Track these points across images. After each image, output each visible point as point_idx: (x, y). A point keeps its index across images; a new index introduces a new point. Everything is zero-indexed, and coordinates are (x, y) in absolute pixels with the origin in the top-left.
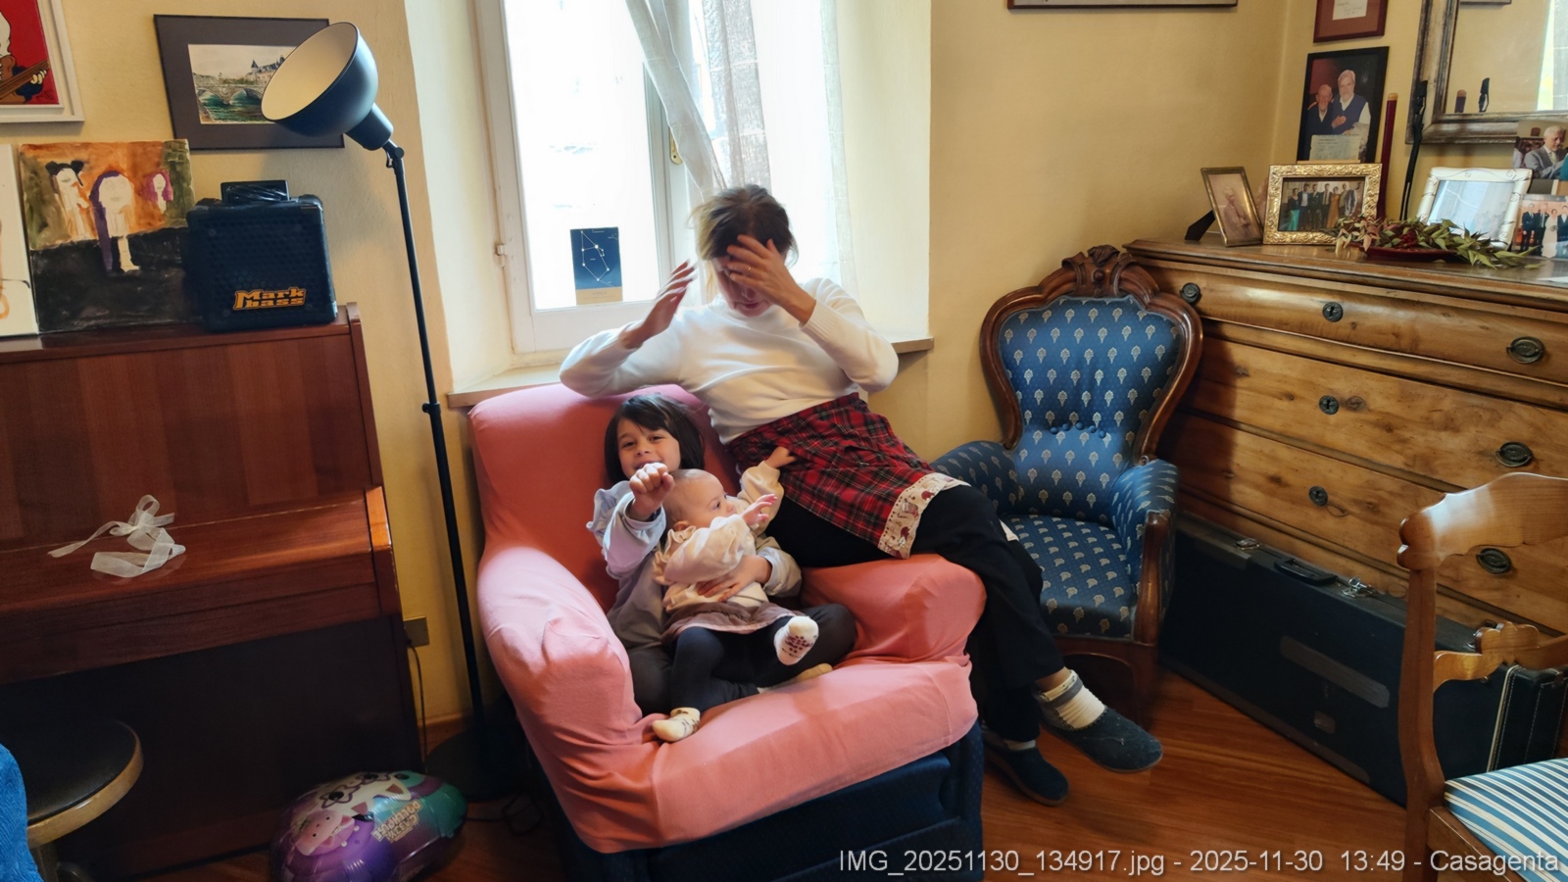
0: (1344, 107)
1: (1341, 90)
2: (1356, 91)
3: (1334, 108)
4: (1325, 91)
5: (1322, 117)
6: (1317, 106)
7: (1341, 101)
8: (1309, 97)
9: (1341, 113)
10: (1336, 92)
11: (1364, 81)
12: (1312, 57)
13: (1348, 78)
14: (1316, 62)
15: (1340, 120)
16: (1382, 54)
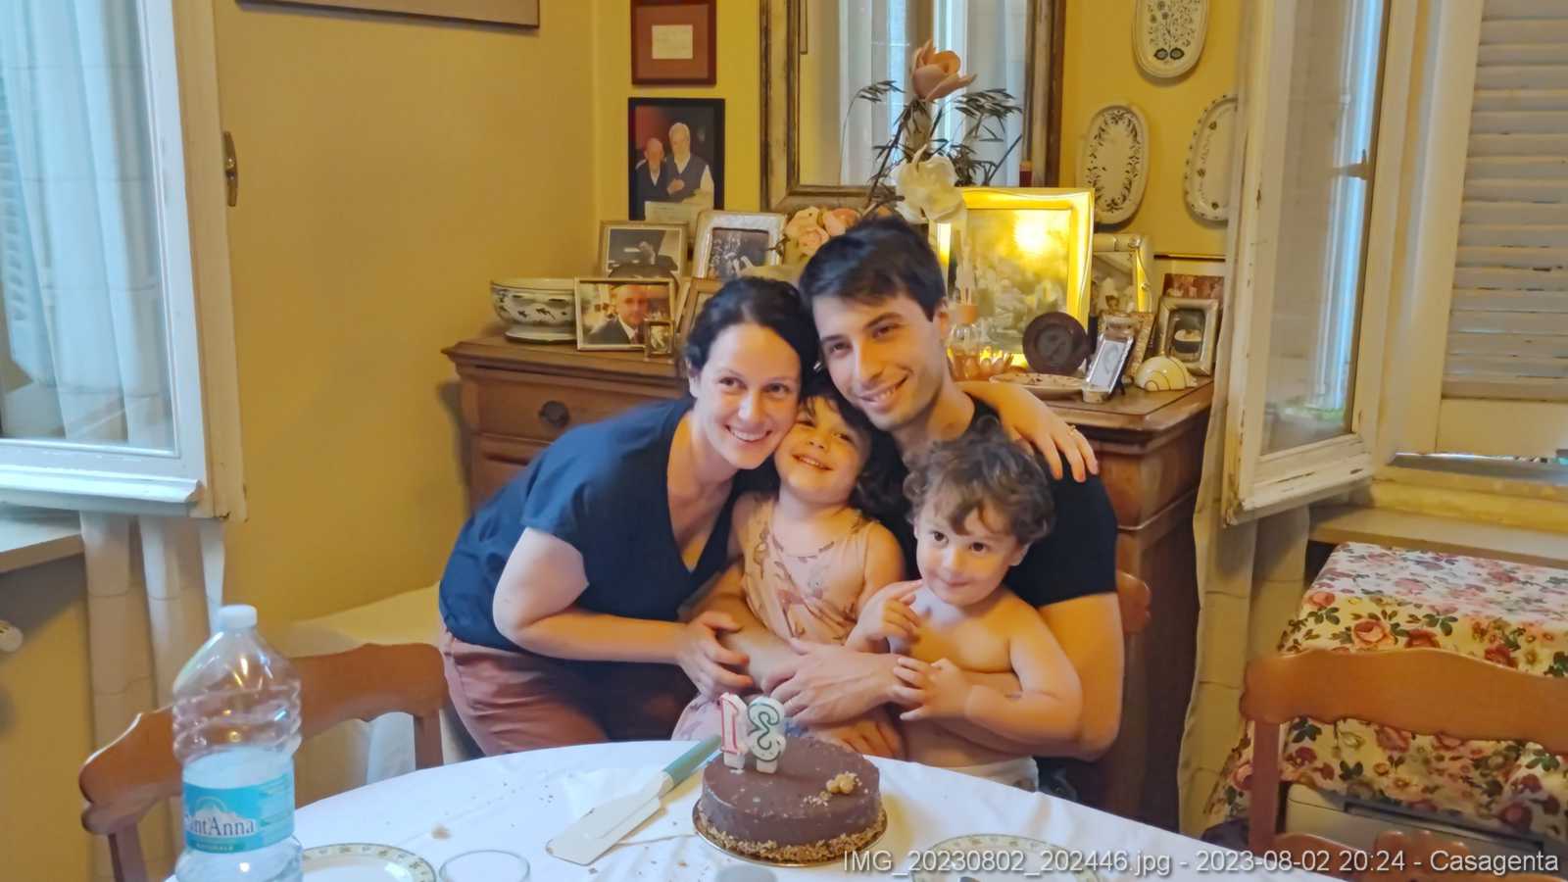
0: (681, 167)
1: (675, 148)
2: (693, 149)
3: (668, 170)
4: (655, 146)
5: (655, 179)
6: (646, 165)
7: (676, 161)
8: (635, 154)
9: (676, 175)
10: (668, 149)
11: (702, 137)
12: (634, 103)
13: (680, 133)
14: (639, 110)
15: (677, 185)
16: (718, 106)
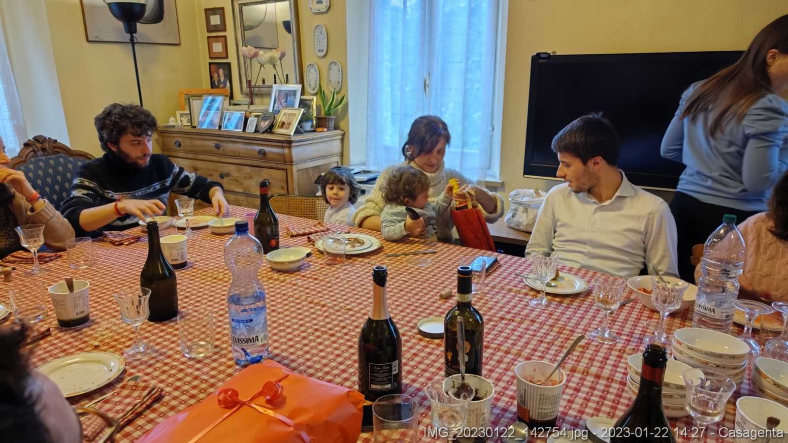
0: (222, 81)
2: (224, 76)
3: (219, 81)
4: (216, 75)
5: (216, 84)
6: (214, 79)
7: (221, 79)
8: (211, 77)
9: (221, 83)
10: (219, 76)
11: (226, 73)
12: (210, 64)
13: (221, 71)
14: (212, 66)
15: (222, 85)
16: (229, 64)
